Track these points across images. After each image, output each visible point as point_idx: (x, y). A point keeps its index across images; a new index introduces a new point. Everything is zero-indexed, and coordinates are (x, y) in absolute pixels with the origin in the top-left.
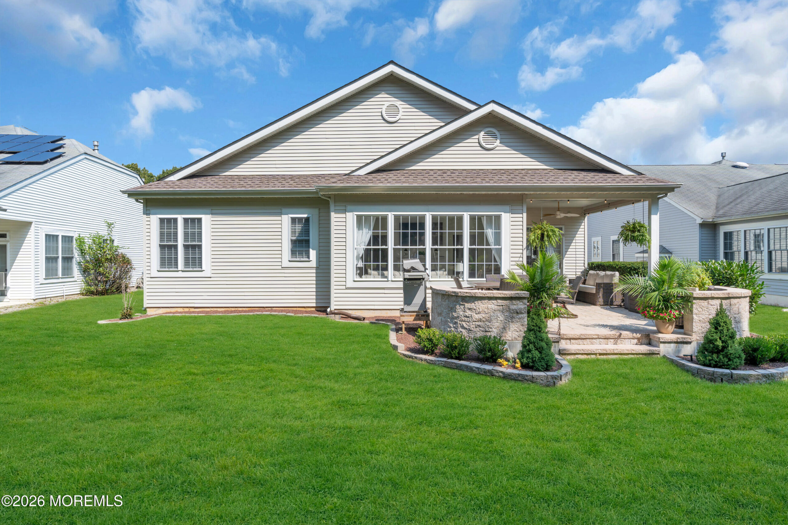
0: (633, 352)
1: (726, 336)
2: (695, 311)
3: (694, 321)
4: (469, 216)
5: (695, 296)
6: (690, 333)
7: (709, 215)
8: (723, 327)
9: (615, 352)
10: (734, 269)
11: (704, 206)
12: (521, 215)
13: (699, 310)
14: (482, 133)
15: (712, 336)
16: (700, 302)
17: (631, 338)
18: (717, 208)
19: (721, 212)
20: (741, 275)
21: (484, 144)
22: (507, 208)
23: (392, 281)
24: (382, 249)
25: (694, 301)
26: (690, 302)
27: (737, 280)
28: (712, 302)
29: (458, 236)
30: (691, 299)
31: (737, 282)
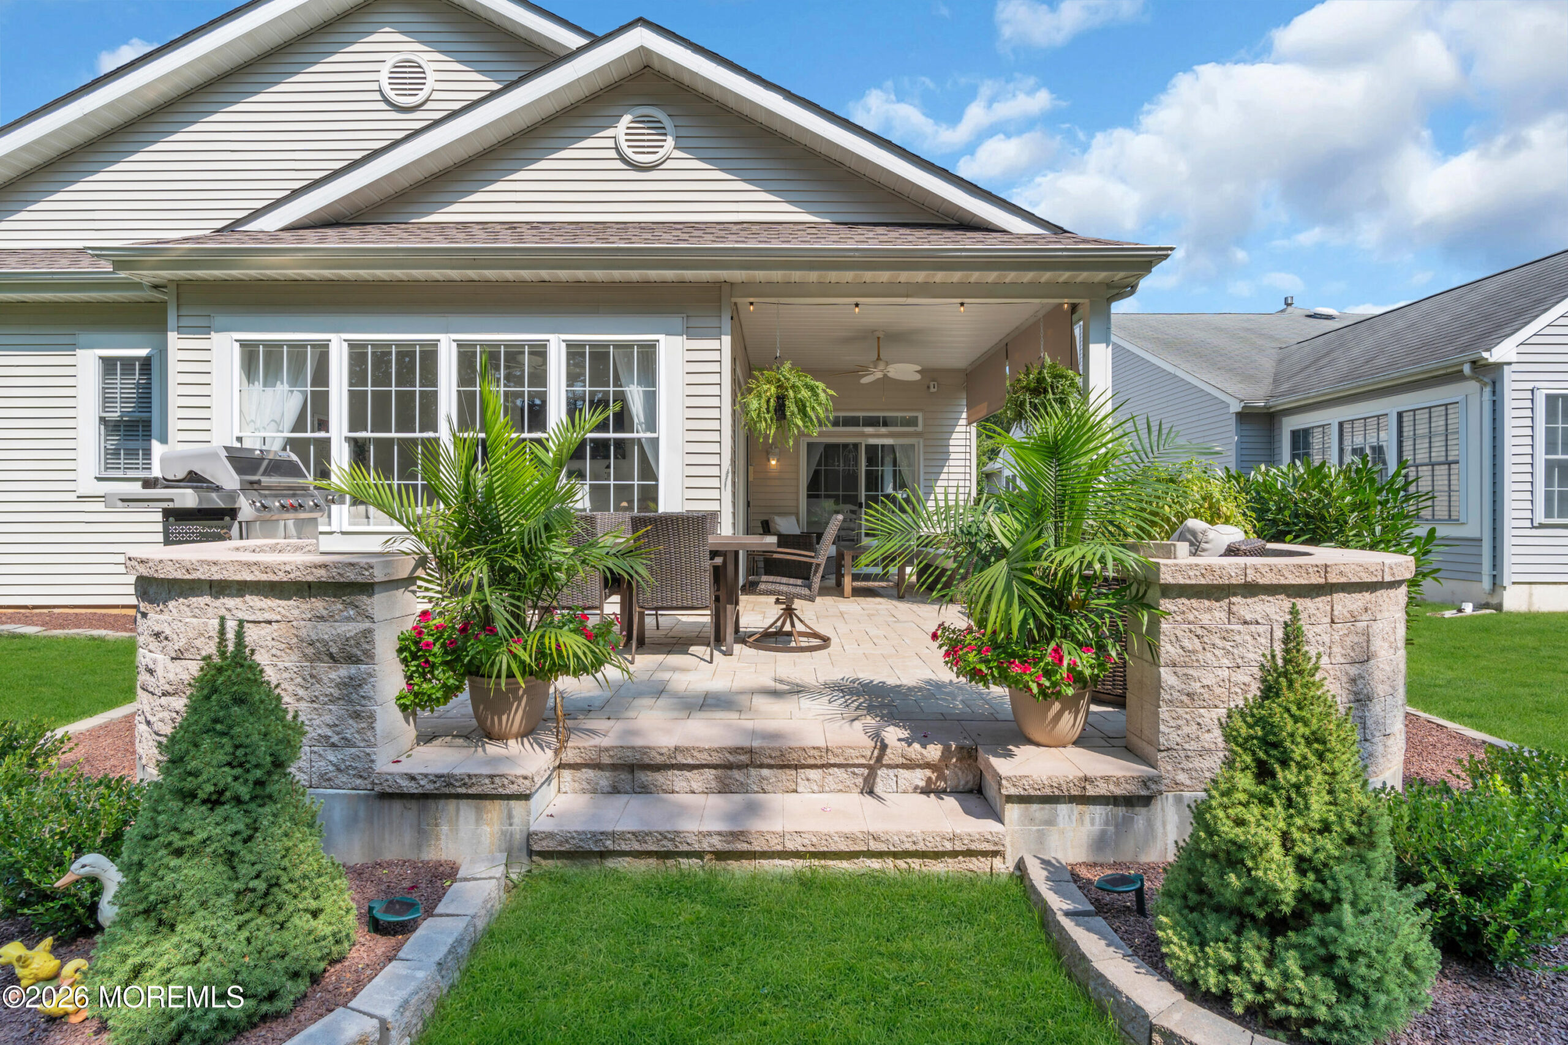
0: (874, 846)
1: (1326, 828)
2: (1168, 649)
3: (1164, 695)
4: (564, 345)
5: (1166, 578)
6: (1148, 749)
7: (1258, 396)
8: (1302, 767)
9: (791, 846)
10: (1331, 485)
11: (1249, 378)
12: (715, 344)
13: (1186, 643)
14: (626, 119)
15: (1240, 822)
16: (1191, 609)
17: (897, 766)
18: (1275, 381)
19: (1285, 387)
20: (1354, 507)
21: (629, 152)
22: (677, 321)
23: (343, 533)
24: (316, 440)
25: (1166, 604)
26: (1149, 607)
27: (1341, 523)
28: (1246, 607)
29: (531, 406)
30: (1150, 593)
31: (1341, 531)
